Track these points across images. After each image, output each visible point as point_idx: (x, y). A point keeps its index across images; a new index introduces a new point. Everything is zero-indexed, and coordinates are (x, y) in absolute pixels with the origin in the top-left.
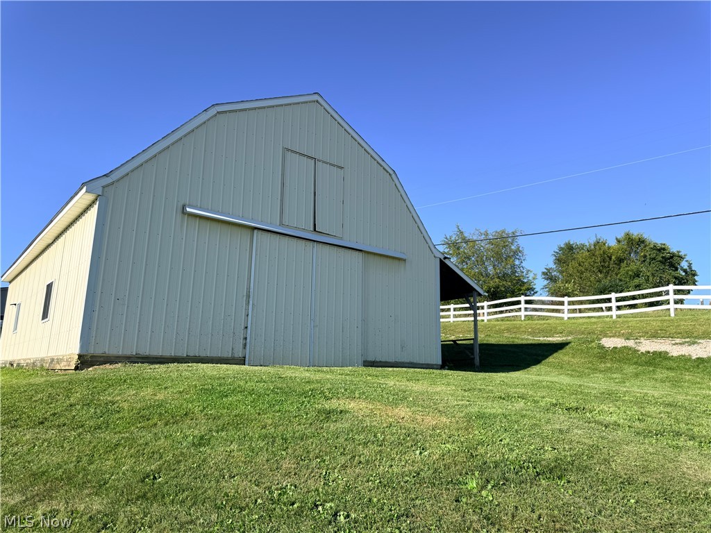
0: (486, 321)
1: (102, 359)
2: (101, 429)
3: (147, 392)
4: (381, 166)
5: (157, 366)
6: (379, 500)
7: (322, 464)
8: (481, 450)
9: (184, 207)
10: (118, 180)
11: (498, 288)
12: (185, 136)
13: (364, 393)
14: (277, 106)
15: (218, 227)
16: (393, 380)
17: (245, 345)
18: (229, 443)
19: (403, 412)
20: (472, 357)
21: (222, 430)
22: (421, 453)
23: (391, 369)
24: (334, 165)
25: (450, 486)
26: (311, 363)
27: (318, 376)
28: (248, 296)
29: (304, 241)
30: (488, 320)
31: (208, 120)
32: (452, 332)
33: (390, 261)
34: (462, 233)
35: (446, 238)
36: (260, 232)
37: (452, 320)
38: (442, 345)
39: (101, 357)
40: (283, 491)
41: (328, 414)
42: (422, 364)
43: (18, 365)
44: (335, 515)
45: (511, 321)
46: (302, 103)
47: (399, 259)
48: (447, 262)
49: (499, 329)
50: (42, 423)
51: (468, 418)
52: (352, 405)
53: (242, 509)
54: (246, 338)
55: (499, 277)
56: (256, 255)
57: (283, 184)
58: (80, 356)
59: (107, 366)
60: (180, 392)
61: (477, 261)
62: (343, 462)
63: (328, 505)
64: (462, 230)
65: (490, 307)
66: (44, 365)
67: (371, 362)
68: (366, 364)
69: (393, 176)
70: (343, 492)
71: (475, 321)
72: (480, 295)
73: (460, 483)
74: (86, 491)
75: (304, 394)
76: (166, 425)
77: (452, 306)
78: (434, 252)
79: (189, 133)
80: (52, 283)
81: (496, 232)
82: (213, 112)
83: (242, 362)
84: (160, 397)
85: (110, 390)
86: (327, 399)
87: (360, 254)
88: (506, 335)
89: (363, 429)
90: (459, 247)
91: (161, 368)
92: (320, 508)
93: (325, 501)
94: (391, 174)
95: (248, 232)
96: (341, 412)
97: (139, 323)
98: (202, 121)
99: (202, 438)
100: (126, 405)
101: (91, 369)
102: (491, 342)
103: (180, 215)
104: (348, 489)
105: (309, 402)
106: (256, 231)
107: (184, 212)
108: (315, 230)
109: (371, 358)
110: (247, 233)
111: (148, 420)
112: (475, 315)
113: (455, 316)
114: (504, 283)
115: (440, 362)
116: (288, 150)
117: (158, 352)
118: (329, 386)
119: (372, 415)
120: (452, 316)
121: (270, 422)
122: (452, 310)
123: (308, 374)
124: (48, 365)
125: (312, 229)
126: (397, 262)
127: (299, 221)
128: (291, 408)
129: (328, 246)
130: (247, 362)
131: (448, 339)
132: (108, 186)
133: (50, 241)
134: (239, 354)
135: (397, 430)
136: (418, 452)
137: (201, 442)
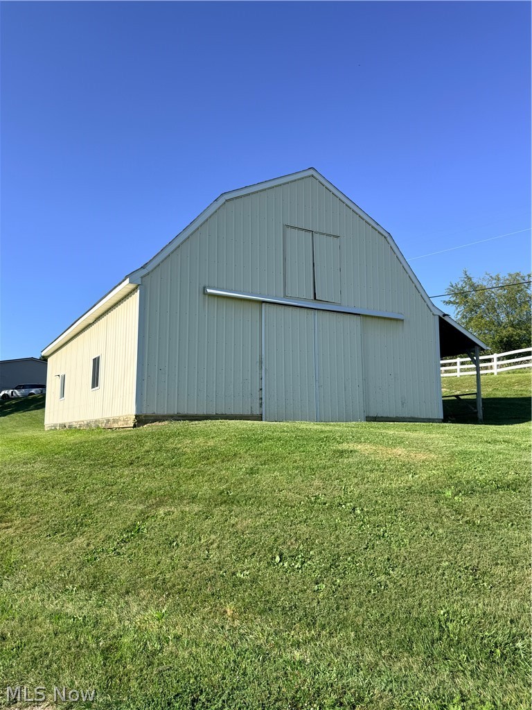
0: (496, 374)
1: (152, 418)
2: (176, 466)
3: (200, 441)
4: (376, 230)
5: (197, 422)
6: (382, 502)
7: (341, 483)
8: (458, 474)
9: (204, 288)
10: (152, 271)
11: (512, 337)
12: (201, 226)
13: (368, 439)
14: (276, 186)
15: (232, 303)
16: (393, 430)
17: (261, 405)
18: (272, 472)
19: (400, 451)
20: (475, 410)
21: (265, 464)
22: (413, 477)
23: (391, 423)
24: (330, 235)
25: (433, 494)
26: (318, 420)
27: (328, 428)
28: (261, 362)
29: (306, 310)
30: (498, 373)
31: (219, 208)
32: (458, 387)
33: (388, 322)
34: (469, 279)
35: (452, 286)
36: (267, 305)
37: (458, 374)
38: (443, 401)
39: (151, 416)
40: (317, 497)
41: (342, 453)
42: (424, 419)
43: (70, 427)
44: (354, 509)
45: (523, 373)
46: (298, 180)
47: (397, 320)
48: (446, 319)
49: (509, 381)
50: (131, 464)
51: (453, 455)
52: (359, 447)
53: (292, 507)
54: (261, 399)
55: (512, 326)
56: (265, 325)
57: (285, 259)
58: (136, 416)
59: (157, 423)
60: (225, 440)
61: (488, 309)
62: (356, 482)
63: (348, 504)
64: (470, 276)
65: (499, 359)
66: (100, 425)
67: (373, 417)
68: (369, 419)
69: (389, 239)
70: (358, 498)
71: (478, 375)
72: (483, 349)
73: (440, 493)
74: (185, 501)
75: (321, 439)
76: (223, 462)
77: (458, 360)
78: (432, 309)
79: (204, 223)
80: (99, 358)
81: (510, 275)
82: (222, 201)
83: (260, 418)
84: (211, 443)
85: (171, 440)
86: (339, 443)
87: (359, 317)
88: (516, 388)
89: (369, 462)
90: (467, 295)
91: (201, 424)
92: (343, 506)
93: (346, 502)
94: (386, 237)
95: (258, 305)
96: (351, 451)
97: (178, 388)
98: (214, 211)
99: (252, 469)
100: (188, 450)
101: (145, 426)
102: (498, 396)
103: (202, 296)
104: (361, 496)
105: (325, 445)
106: (264, 304)
107: (205, 293)
108: (315, 298)
109: (373, 414)
110: (256, 307)
111: (208, 459)
112: (478, 369)
113: (462, 370)
114: (519, 331)
115: (442, 417)
116: (288, 226)
117: (193, 411)
118: (339, 434)
119: (376, 453)
120: (458, 371)
121: (298, 458)
122: (458, 364)
123: (319, 427)
124: (104, 425)
125: (312, 298)
126: (395, 322)
127: (300, 291)
128: (312, 449)
129: (328, 313)
130: (263, 419)
131: (453, 394)
132: (145, 276)
133: (91, 322)
134: (257, 412)
135: (395, 462)
136: (410, 476)
137: (252, 472)
